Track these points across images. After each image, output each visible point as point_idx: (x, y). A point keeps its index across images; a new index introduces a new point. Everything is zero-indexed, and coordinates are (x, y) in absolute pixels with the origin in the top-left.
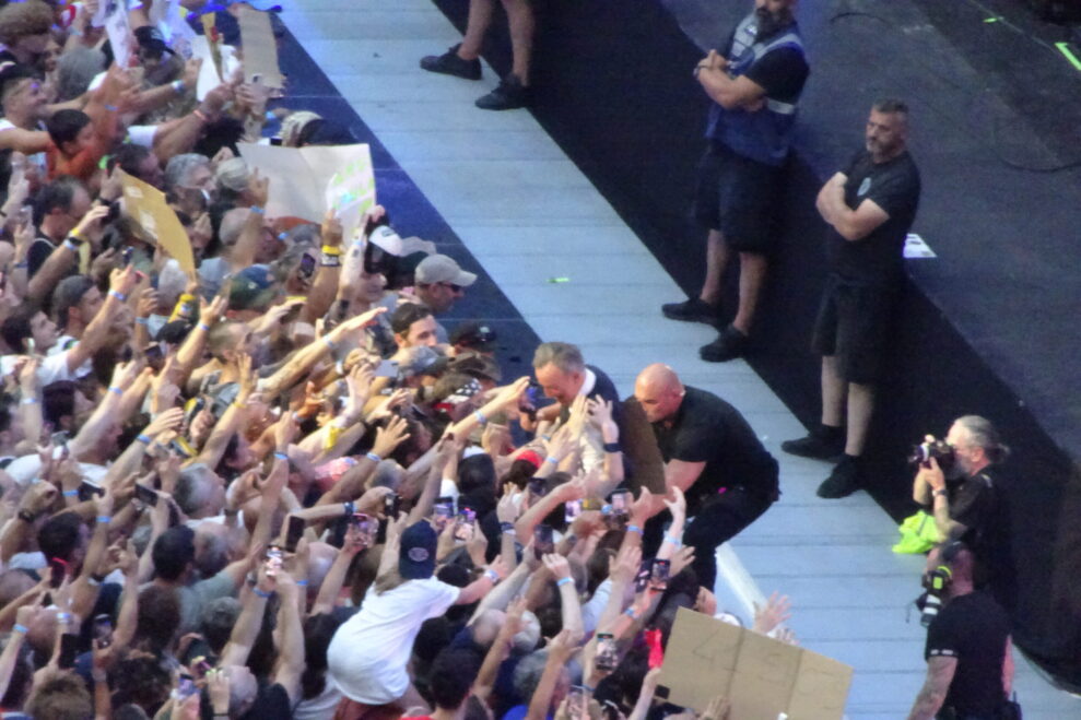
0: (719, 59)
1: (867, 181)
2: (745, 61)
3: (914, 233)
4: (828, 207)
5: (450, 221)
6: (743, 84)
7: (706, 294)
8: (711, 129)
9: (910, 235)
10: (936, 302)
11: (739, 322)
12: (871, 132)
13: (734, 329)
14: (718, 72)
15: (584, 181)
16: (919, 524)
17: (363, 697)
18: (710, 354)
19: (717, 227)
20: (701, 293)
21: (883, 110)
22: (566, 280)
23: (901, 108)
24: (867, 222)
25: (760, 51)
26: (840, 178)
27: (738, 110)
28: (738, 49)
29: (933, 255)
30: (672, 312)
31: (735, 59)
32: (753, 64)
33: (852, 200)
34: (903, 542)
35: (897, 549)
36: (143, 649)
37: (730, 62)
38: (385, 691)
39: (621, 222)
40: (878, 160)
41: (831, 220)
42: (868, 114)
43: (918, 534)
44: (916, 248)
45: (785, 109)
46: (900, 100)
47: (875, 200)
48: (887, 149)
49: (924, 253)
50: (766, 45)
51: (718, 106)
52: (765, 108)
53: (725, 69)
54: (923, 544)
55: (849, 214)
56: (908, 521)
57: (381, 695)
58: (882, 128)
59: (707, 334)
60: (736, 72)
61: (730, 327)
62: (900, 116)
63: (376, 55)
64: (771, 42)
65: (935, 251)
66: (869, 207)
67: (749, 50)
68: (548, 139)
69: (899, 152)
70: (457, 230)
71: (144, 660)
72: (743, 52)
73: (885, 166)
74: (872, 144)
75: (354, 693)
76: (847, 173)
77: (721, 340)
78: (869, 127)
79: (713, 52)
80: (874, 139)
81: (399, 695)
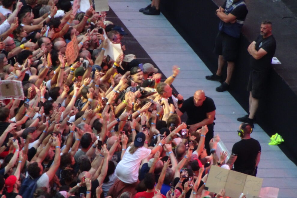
0: (222, 9)
1: (261, 43)
2: (230, 10)
3: (275, 57)
4: (251, 51)
5: (148, 52)
6: (230, 16)
7: (218, 73)
8: (220, 28)
9: (273, 57)
10: (281, 76)
11: (226, 81)
12: (261, 30)
13: (226, 83)
14: (222, 12)
15: (184, 41)
16: (276, 137)
17: (127, 181)
18: (219, 90)
19: (221, 54)
20: (216, 73)
21: (264, 24)
22: (179, 69)
23: (270, 23)
24: (262, 54)
25: (235, 7)
26: (254, 43)
27: (229, 23)
28: (228, 6)
29: (280, 63)
30: (208, 78)
31: (227, 9)
32: (232, 10)
33: (257, 49)
34: (271, 142)
35: (270, 144)
36: (69, 167)
37: (225, 10)
38: (133, 180)
39: (194, 53)
40: (264, 37)
41: (252, 54)
42: (261, 25)
43: (276, 140)
44: (275, 61)
45: (241, 22)
46: (270, 21)
47: (263, 48)
48: (266, 34)
49: (278, 62)
50: (236, 5)
51: (222, 21)
52: (236, 22)
53: (224, 12)
54: (277, 142)
55: (256, 52)
56: (273, 136)
57: (131, 181)
58: (264, 28)
59: (218, 84)
60: (228, 13)
61: (224, 83)
62: (269, 25)
63: (128, 6)
64: (238, 4)
65: (281, 62)
66: (262, 50)
67: (231, 7)
68: (175, 30)
69: (270, 35)
70: (150, 55)
71: (70, 170)
72: (229, 7)
73: (266, 39)
74: (262, 33)
75: (124, 180)
76: (256, 41)
77: (222, 86)
78: (261, 28)
79: (220, 7)
80: (262, 32)
81: (136, 181)
